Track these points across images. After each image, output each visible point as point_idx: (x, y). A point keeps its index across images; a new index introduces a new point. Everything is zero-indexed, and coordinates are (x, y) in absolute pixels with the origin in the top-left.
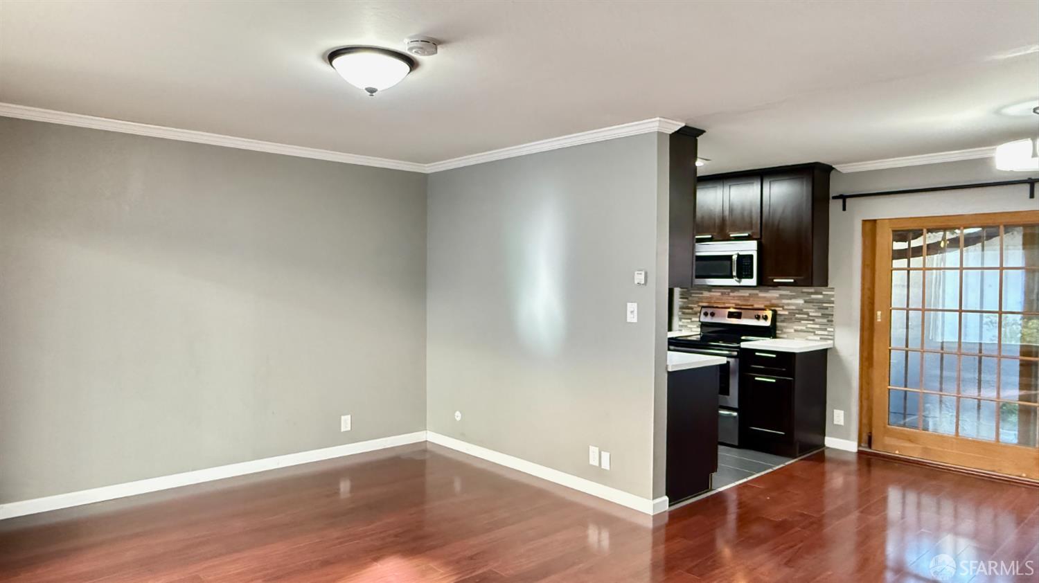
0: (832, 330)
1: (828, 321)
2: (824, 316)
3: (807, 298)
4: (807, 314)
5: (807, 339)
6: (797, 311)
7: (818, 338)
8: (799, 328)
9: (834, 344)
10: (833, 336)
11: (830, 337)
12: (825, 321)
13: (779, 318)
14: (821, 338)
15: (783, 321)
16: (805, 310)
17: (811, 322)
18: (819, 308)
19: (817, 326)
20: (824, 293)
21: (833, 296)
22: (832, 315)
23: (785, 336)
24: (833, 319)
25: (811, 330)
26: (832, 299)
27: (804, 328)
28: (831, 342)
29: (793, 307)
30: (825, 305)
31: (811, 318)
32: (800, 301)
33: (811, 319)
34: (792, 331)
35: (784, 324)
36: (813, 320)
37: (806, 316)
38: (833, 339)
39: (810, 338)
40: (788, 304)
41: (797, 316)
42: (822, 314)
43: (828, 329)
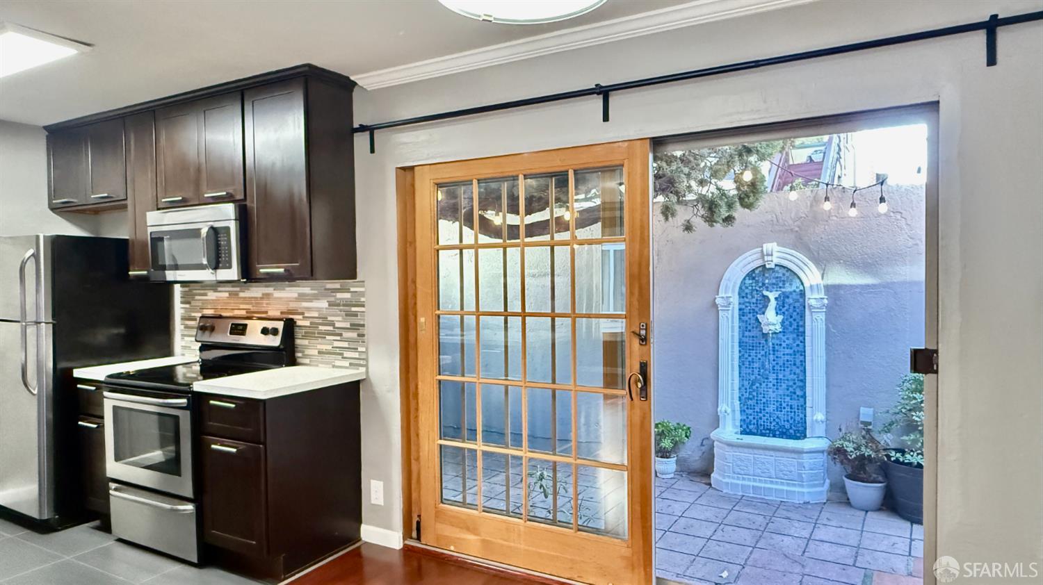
0: (364, 349)
1: (359, 335)
2: (354, 327)
3: (332, 299)
4: (332, 324)
5: (334, 366)
6: (320, 321)
7: (346, 363)
8: (324, 347)
9: (367, 372)
10: (366, 360)
11: (362, 362)
12: (354, 335)
13: (299, 333)
14: (351, 364)
15: (304, 337)
16: (329, 318)
17: (338, 338)
18: (347, 315)
19: (345, 345)
20: (352, 289)
21: (362, 294)
22: (363, 326)
23: (307, 361)
24: (365, 332)
25: (338, 351)
26: (363, 299)
27: (329, 347)
28: (363, 370)
29: (316, 314)
30: (354, 309)
31: (338, 331)
32: (323, 304)
33: (337, 333)
34: (316, 352)
35: (306, 342)
36: (340, 335)
37: (331, 328)
38: (366, 366)
39: (338, 363)
40: (309, 309)
41: (321, 328)
42: (351, 325)
43: (360, 349)
